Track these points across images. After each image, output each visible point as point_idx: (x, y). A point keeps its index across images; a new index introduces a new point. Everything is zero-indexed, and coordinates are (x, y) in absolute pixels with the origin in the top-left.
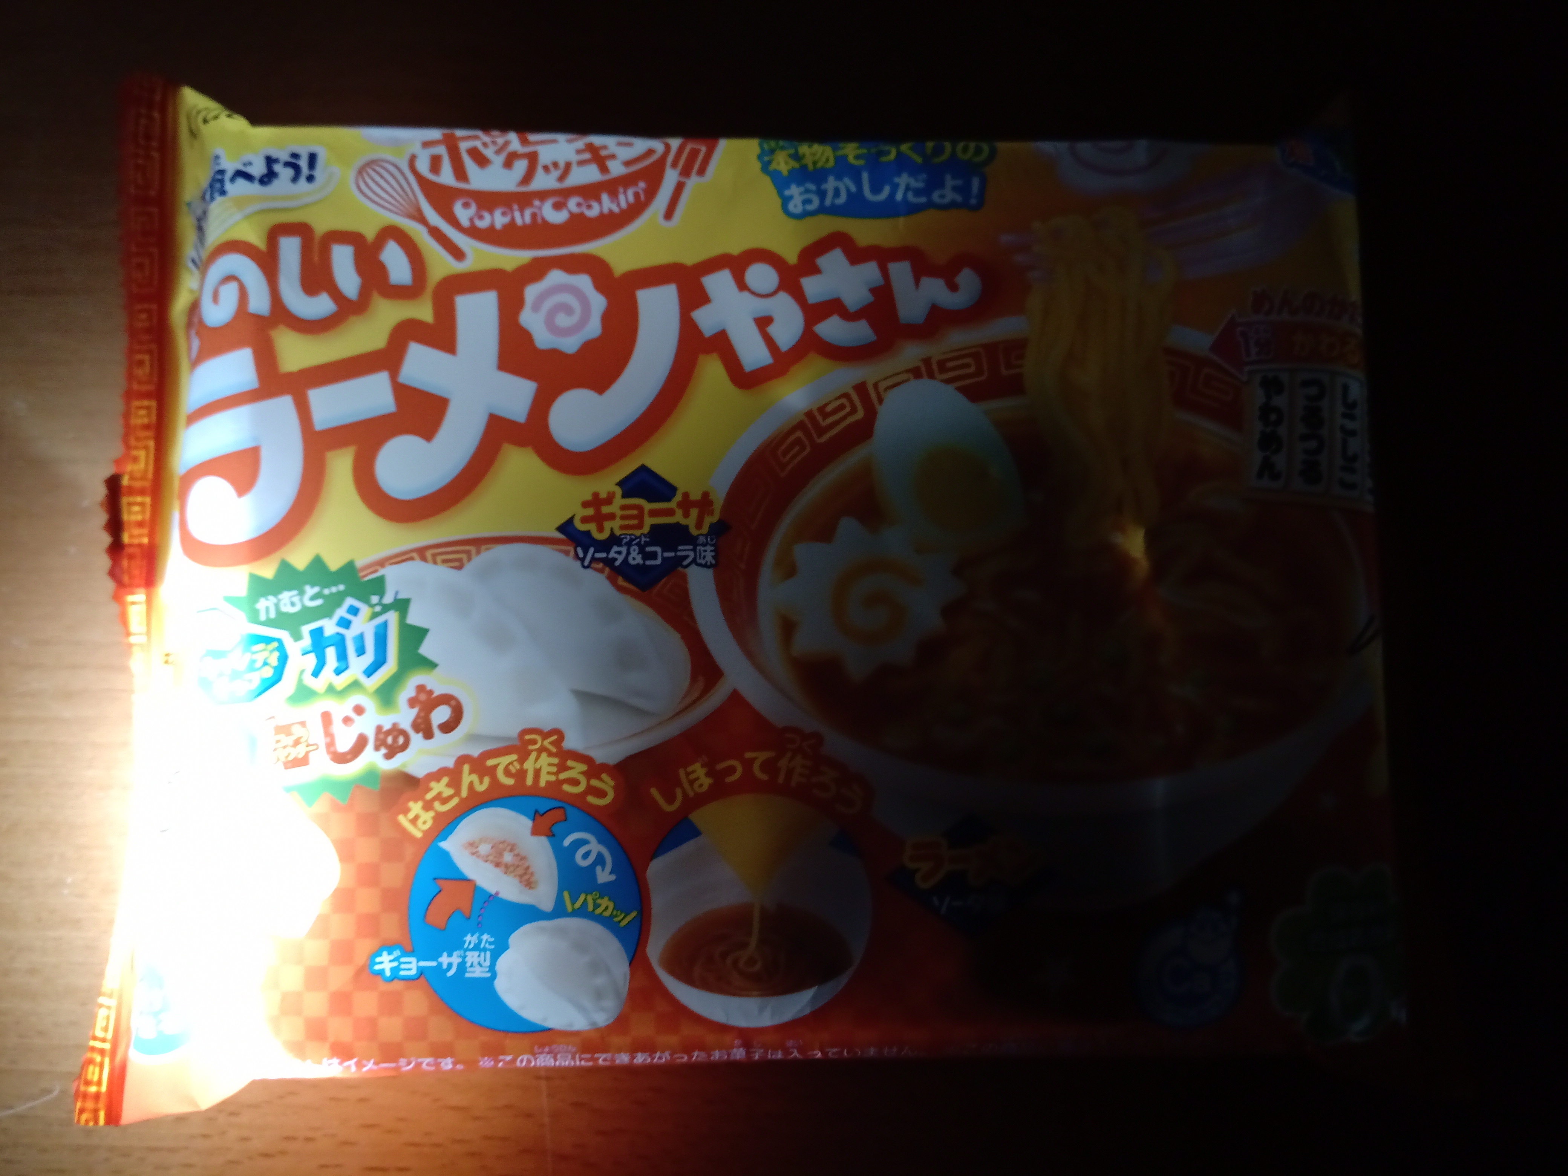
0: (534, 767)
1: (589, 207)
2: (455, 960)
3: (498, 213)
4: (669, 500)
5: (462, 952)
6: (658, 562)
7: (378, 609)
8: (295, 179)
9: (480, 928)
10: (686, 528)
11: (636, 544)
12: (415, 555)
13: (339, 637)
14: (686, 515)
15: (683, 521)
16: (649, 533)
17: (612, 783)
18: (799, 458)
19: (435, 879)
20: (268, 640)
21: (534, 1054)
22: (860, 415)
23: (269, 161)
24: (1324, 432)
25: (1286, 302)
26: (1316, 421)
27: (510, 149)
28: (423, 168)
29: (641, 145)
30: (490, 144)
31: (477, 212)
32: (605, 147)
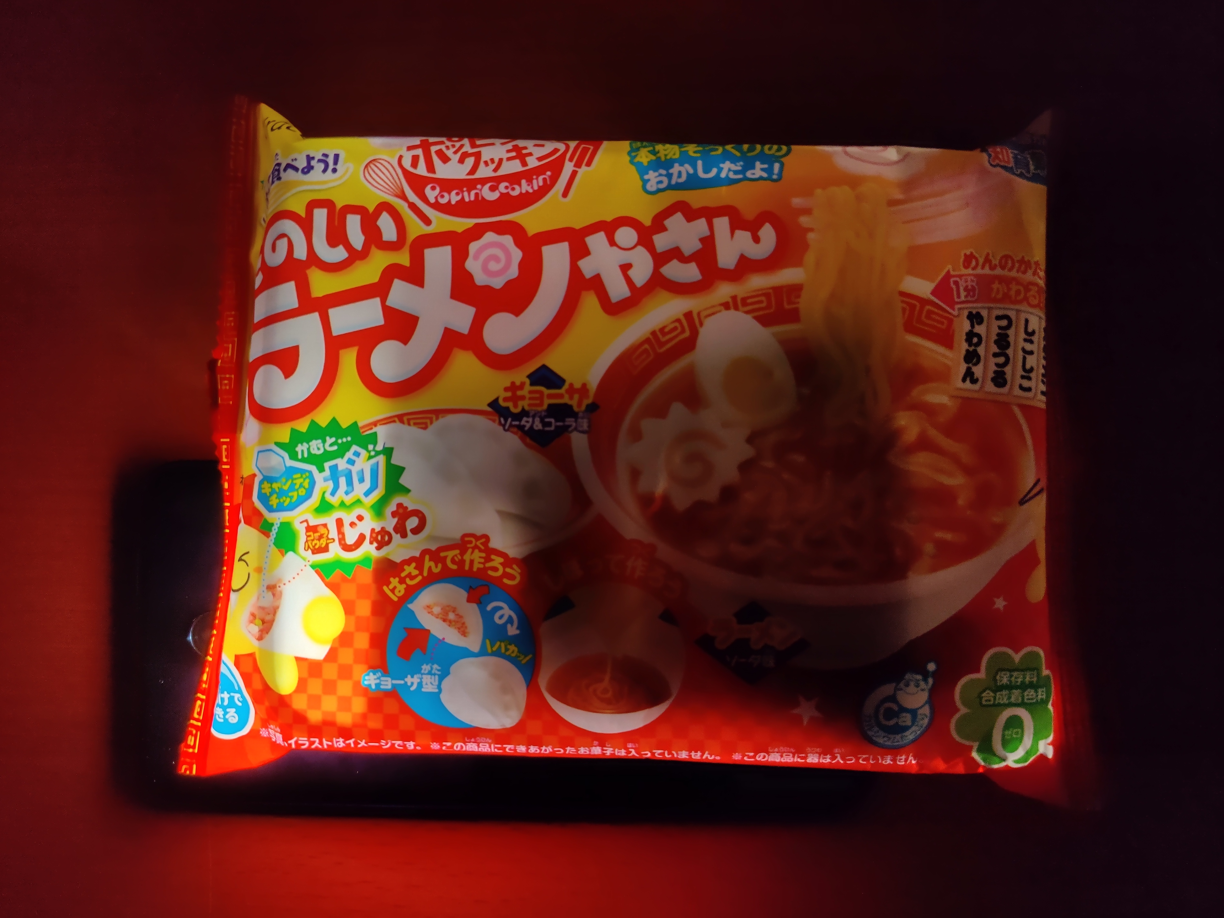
0: (470, 558)
1: (513, 189)
2: (416, 680)
3: (453, 193)
4: (560, 387)
5: (420, 675)
6: (552, 428)
7: (373, 453)
8: (325, 171)
9: (432, 661)
10: (570, 407)
11: (538, 417)
12: (396, 419)
13: (347, 471)
14: (571, 398)
15: (569, 402)
16: (547, 409)
17: (519, 571)
18: (646, 362)
20: (302, 471)
21: (465, 743)
22: (687, 334)
23: (309, 158)
24: (1010, 352)
25: (987, 260)
26: (1005, 344)
27: (463, 150)
28: (407, 163)
29: (549, 146)
30: (450, 147)
31: (440, 193)
32: (525, 148)
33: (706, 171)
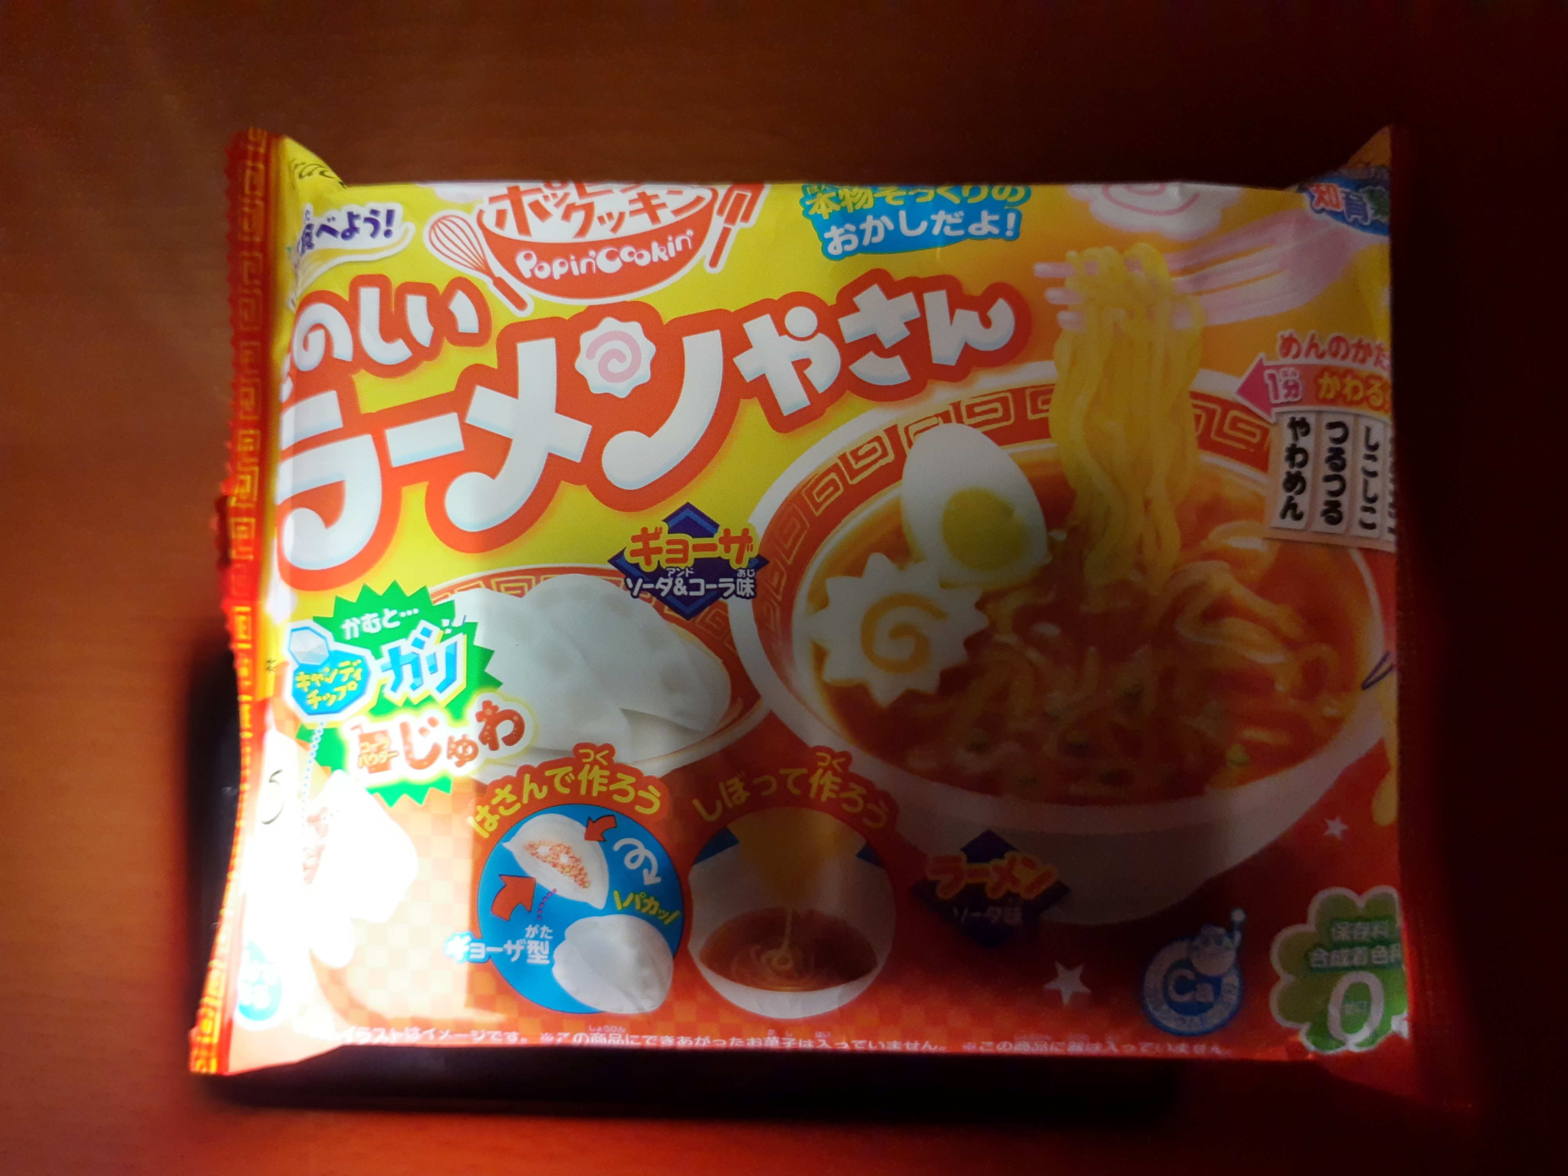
0: (587, 779)
1: (640, 256)
2: (519, 947)
3: (556, 263)
4: (712, 536)
5: (524, 940)
6: (701, 593)
7: (448, 631)
8: (373, 235)
9: (539, 920)
10: (727, 562)
11: (681, 577)
12: (481, 582)
13: (413, 657)
14: (727, 550)
15: (725, 556)
16: (692, 567)
17: (658, 795)
18: (832, 499)
19: (500, 875)
20: (353, 657)
21: (588, 1033)
22: (891, 457)
23: (351, 216)
24: (1346, 474)
25: (1313, 345)
26: (1338, 462)
27: (569, 201)
28: (490, 222)
29: (690, 192)
30: (550, 197)
31: (537, 263)
32: (656, 196)
33: (912, 225)
